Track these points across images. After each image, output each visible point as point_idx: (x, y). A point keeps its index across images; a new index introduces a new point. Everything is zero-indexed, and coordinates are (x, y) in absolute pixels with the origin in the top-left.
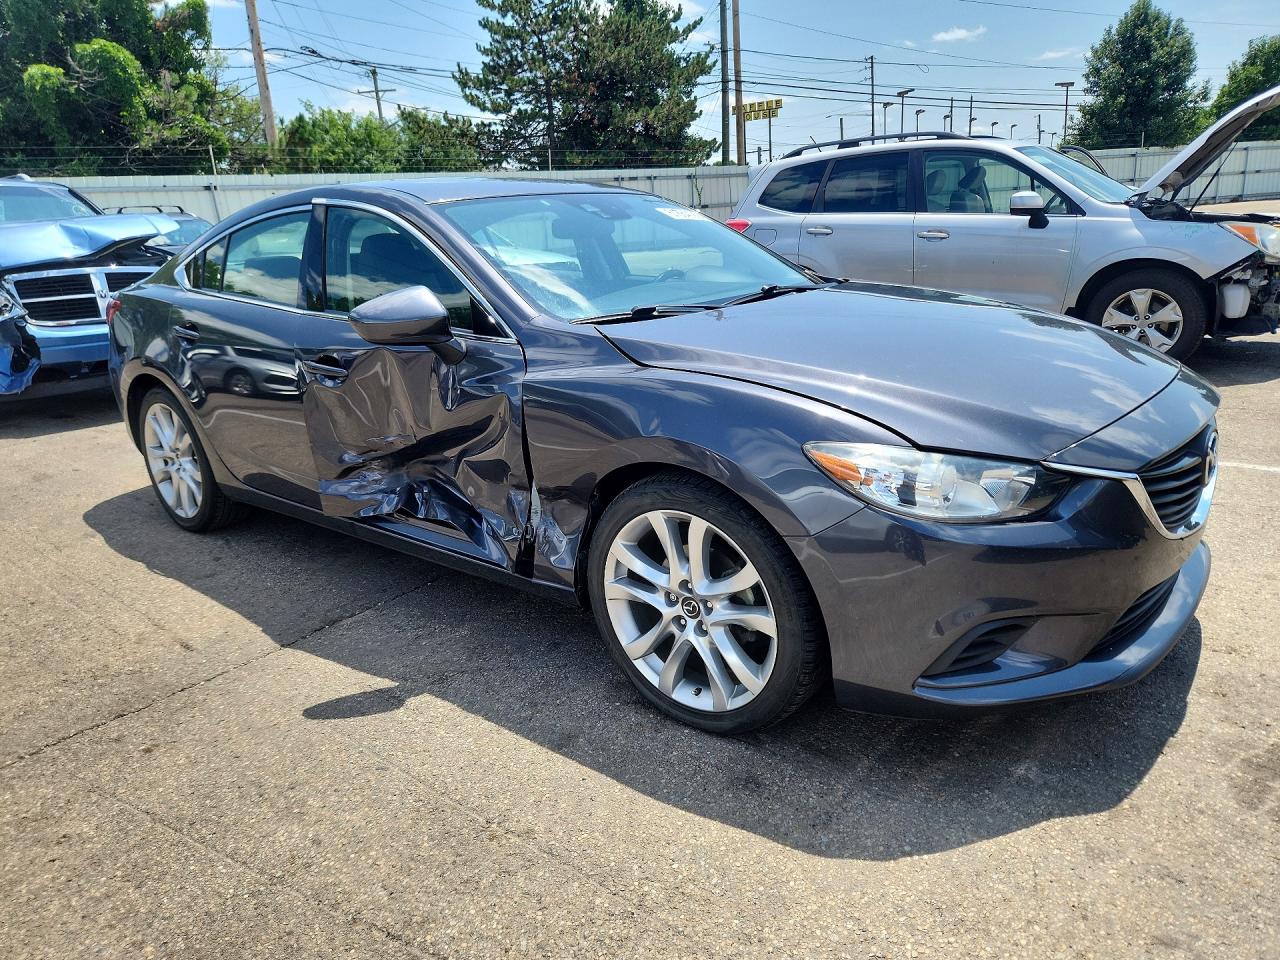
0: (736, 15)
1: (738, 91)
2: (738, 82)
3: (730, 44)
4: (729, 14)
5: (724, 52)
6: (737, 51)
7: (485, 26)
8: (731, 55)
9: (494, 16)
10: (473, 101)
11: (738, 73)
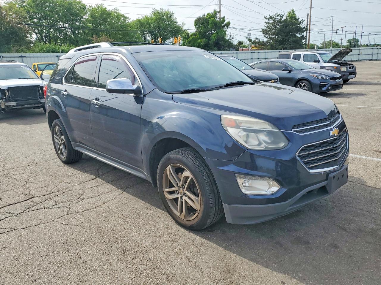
0: (310, 17)
1: (309, 33)
2: (310, 31)
3: (309, 23)
4: (309, 17)
5: (307, 25)
6: (310, 24)
7: (266, 23)
8: (308, 25)
9: (267, 21)
10: (265, 37)
11: (310, 29)
